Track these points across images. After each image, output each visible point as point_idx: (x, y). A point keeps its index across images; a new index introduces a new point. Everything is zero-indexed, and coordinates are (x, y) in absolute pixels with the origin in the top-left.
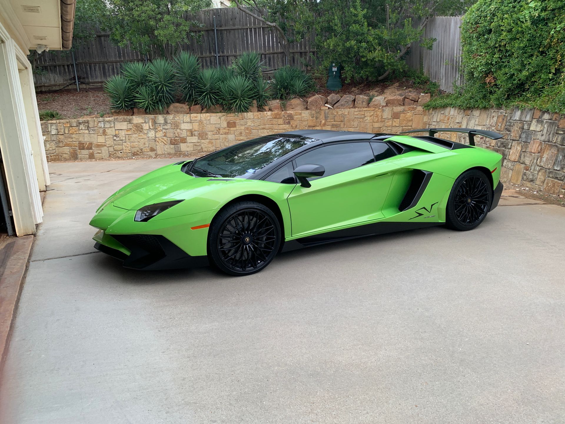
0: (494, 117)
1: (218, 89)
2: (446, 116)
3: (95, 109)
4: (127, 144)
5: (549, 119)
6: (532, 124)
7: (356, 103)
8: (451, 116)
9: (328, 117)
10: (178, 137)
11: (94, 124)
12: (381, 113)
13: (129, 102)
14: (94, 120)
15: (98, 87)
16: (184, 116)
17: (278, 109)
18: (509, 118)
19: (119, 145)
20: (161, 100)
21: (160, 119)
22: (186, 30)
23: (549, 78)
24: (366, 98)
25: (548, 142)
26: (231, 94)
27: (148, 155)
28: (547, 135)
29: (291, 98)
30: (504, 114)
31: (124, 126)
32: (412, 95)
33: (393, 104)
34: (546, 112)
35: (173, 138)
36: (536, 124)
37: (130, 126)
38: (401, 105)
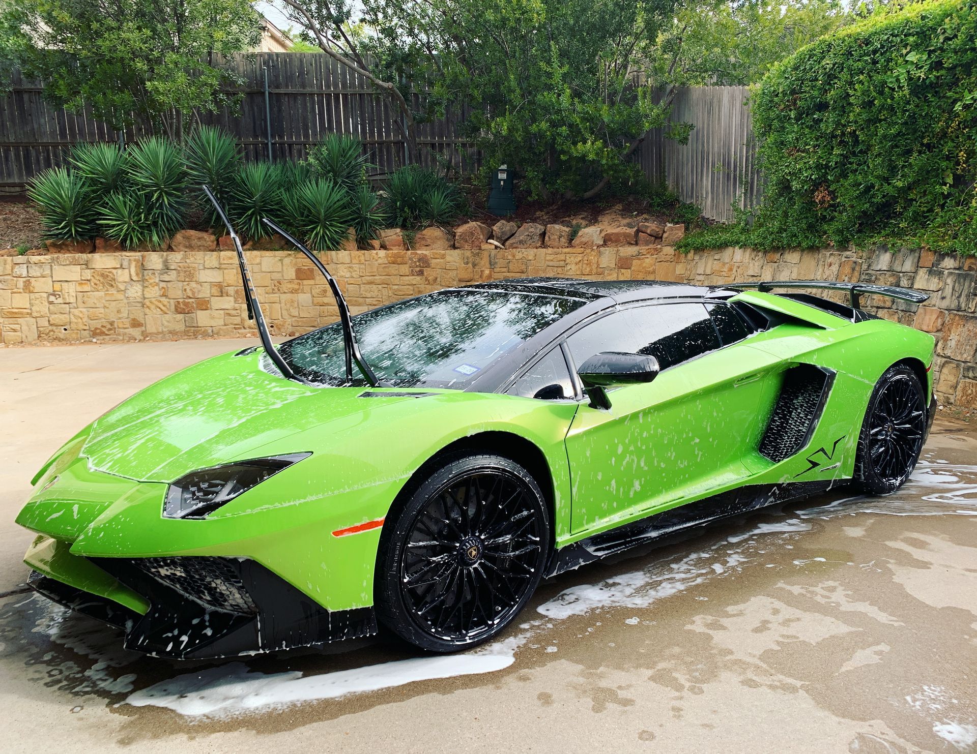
0: (833, 265)
1: (277, 204)
2: (724, 264)
3: (7, 239)
4: (81, 312)
5: (955, 269)
6: (918, 278)
7: (547, 238)
8: (737, 264)
9: (496, 263)
10: (190, 298)
11: (5, 268)
12: (596, 258)
13: (86, 224)
14: (5, 261)
15: (14, 194)
16: (205, 255)
17: (399, 246)
18: (865, 267)
19: (61, 313)
20: (158, 222)
21: (155, 259)
22: (211, 85)
23: (943, 193)
24: (567, 229)
25: (958, 311)
26: (306, 213)
27: (125, 334)
28: (954, 297)
29: (422, 226)
30: (854, 259)
31: (75, 273)
32: (652, 226)
33: (616, 241)
34: (947, 254)
35: (181, 300)
36: (927, 276)
37: (88, 274)
38: (632, 244)
